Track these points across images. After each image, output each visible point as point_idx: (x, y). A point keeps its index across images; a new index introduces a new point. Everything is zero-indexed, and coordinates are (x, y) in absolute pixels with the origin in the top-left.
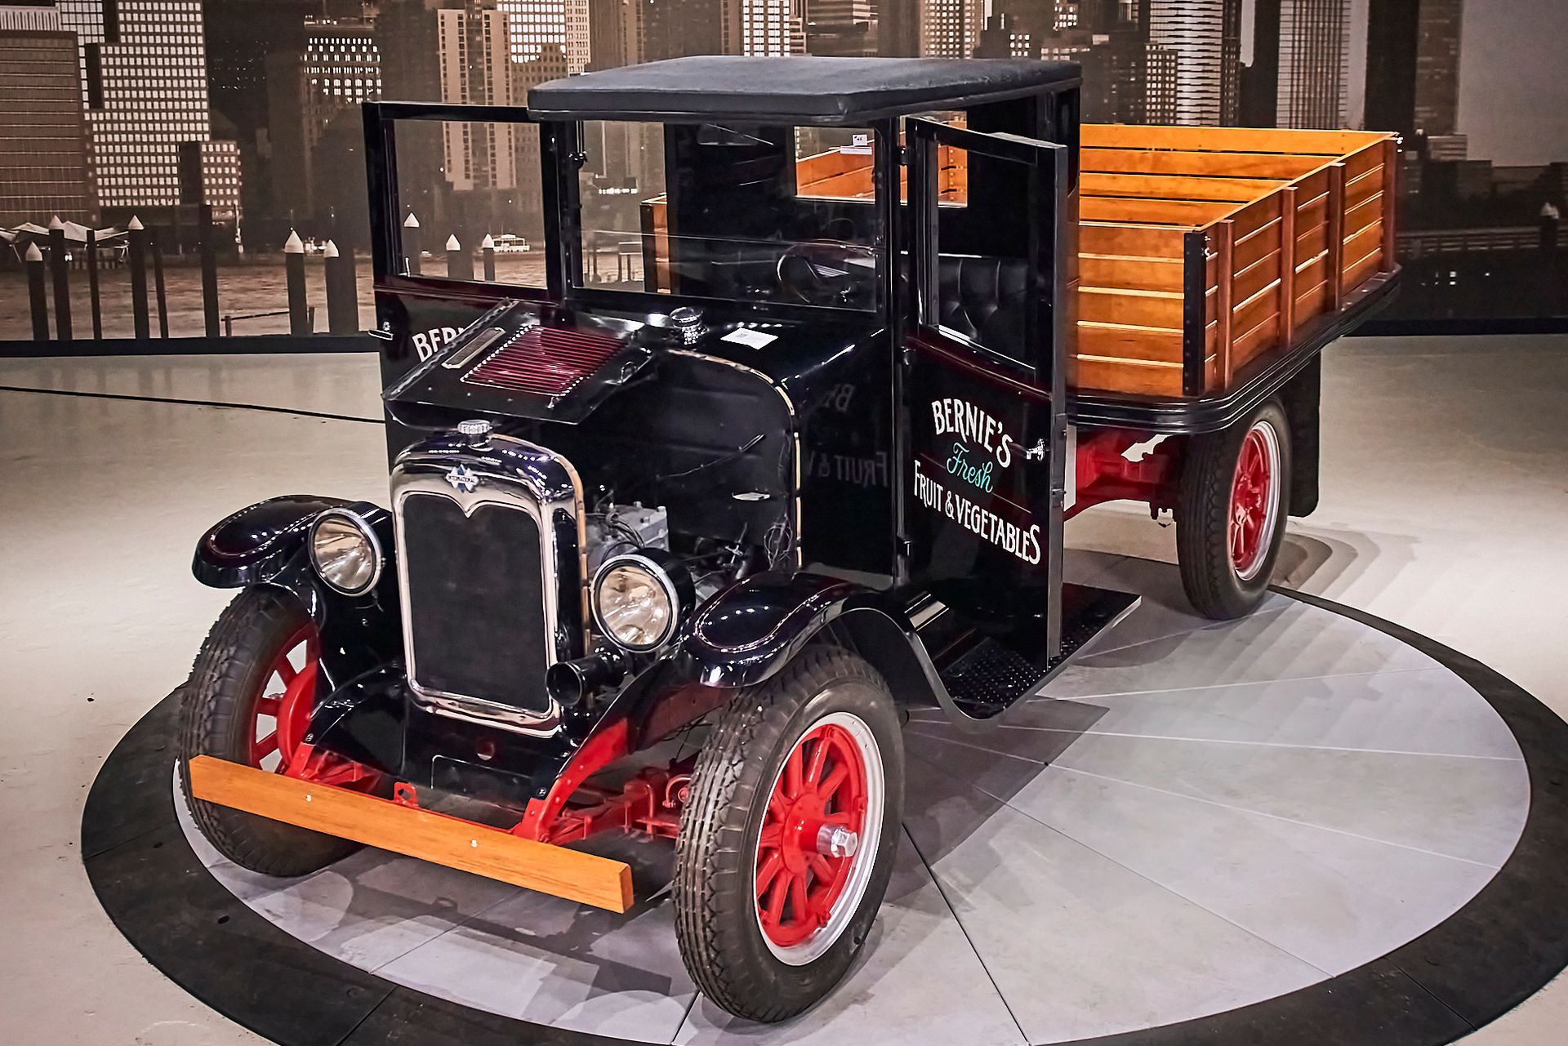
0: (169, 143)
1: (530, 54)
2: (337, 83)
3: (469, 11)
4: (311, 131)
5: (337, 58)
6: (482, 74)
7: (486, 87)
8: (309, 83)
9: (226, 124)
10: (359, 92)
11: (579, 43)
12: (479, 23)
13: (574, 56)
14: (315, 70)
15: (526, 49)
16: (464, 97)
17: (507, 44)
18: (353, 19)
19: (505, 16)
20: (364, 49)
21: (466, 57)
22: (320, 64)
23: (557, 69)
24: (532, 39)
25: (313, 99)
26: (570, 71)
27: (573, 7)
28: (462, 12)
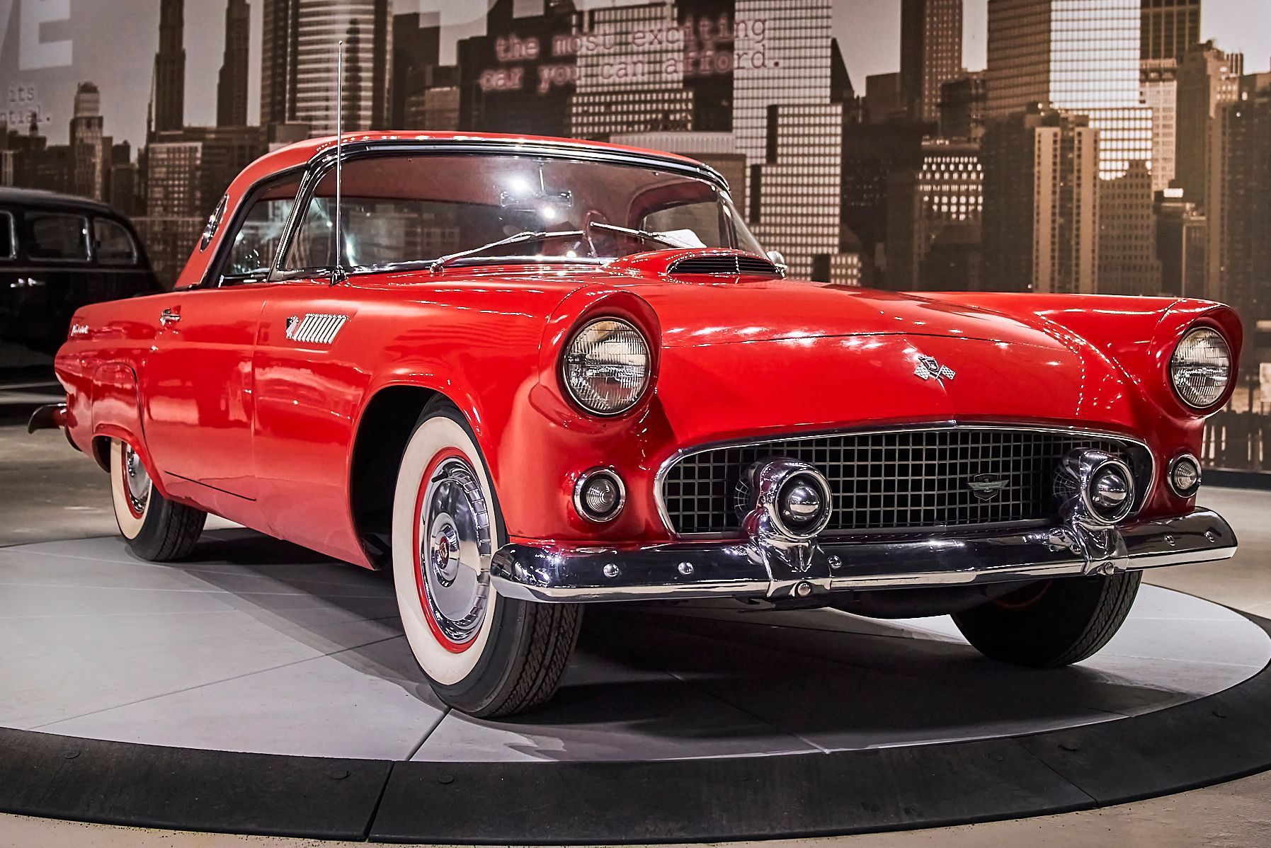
0: (807, 255)
1: (1117, 171)
2: (945, 200)
3: (1064, 128)
4: (920, 247)
5: (946, 176)
6: (1071, 192)
7: (1075, 204)
8: (922, 199)
9: (853, 239)
10: (963, 209)
11: (1165, 159)
12: (1072, 140)
13: (1160, 173)
14: (928, 188)
15: (1114, 165)
16: (1054, 214)
17: (1096, 161)
18: (963, 139)
19: (1096, 133)
20: (970, 167)
21: (1058, 174)
22: (932, 182)
23: (1142, 186)
24: (1120, 155)
25: (924, 214)
26: (1154, 188)
27: (1161, 122)
28: (1057, 130)
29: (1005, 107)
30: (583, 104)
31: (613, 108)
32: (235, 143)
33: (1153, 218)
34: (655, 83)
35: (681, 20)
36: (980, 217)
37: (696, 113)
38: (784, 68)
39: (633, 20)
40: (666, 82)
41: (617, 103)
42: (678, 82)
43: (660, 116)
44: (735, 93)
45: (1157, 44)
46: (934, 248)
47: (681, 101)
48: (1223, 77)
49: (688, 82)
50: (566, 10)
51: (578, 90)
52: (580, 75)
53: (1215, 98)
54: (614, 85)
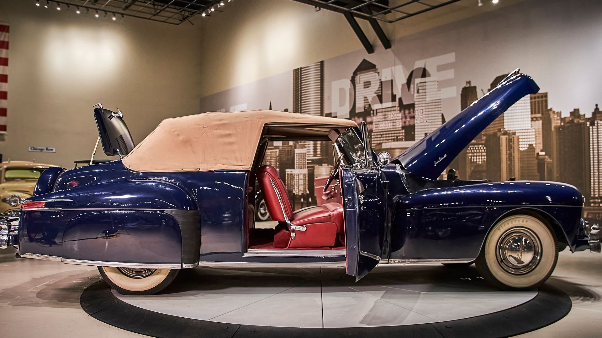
1: (525, 147)
2: (475, 158)
3: (509, 136)
4: (468, 172)
5: (475, 151)
6: (511, 154)
7: (513, 158)
8: (468, 158)
10: (480, 160)
11: (539, 144)
12: (511, 139)
13: (537, 148)
14: (470, 154)
15: (524, 146)
16: (507, 161)
17: (519, 145)
18: (480, 140)
19: (518, 137)
20: (482, 148)
21: (508, 149)
22: (471, 153)
23: (532, 152)
24: (525, 143)
25: (470, 162)
26: (536, 152)
27: (537, 133)
28: (507, 136)
29: (491, 130)
30: (375, 135)
31: (383, 136)
32: (287, 149)
33: (536, 161)
34: (394, 128)
35: (400, 110)
36: (485, 162)
37: (405, 136)
38: (429, 122)
39: (387, 111)
40: (397, 128)
41: (384, 134)
42: (400, 128)
43: (395, 137)
44: (416, 130)
45: (535, 110)
46: (473, 172)
47: (401, 133)
48: (555, 119)
49: (403, 128)
50: (370, 109)
51: (373, 131)
52: (374, 127)
53: (553, 125)
54: (383, 129)
